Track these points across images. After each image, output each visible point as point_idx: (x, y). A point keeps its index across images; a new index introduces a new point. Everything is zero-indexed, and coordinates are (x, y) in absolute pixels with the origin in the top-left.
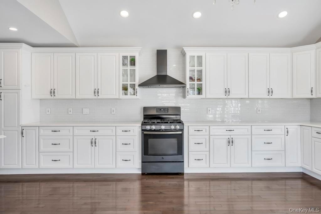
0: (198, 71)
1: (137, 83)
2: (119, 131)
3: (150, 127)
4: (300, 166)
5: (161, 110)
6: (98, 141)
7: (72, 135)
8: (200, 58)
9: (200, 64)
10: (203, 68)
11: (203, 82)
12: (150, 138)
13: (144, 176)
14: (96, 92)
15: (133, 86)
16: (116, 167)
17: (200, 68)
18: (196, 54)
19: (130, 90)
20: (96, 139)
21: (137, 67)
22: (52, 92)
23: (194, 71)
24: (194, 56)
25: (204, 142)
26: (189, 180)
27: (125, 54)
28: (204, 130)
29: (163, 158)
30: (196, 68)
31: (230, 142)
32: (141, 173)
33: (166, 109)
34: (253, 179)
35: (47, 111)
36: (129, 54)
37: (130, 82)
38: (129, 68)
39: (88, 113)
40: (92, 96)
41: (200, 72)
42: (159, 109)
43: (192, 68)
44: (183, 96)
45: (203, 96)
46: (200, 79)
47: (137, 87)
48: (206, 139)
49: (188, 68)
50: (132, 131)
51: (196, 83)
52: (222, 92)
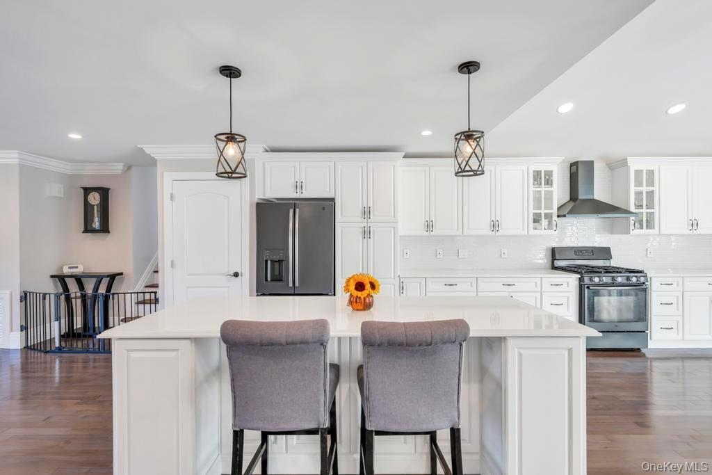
0: (648, 193)
1: (555, 211)
3: (600, 280)
5: (581, 251)
8: (651, 173)
9: (651, 182)
10: (656, 189)
11: (656, 210)
14: (495, 226)
15: (548, 216)
17: (650, 189)
18: (645, 167)
19: (544, 222)
21: (555, 187)
22: (429, 226)
23: (641, 193)
24: (642, 171)
25: (674, 300)
26: (652, 360)
27: (538, 169)
28: (675, 284)
30: (645, 189)
33: (591, 251)
35: (405, 253)
36: (543, 168)
37: (545, 209)
38: (543, 188)
40: (488, 231)
41: (651, 194)
42: (578, 250)
43: (639, 189)
44: (612, 231)
45: (656, 231)
46: (651, 205)
47: (555, 218)
48: (678, 297)
49: (633, 189)
50: (565, 285)
51: (645, 211)
52: (686, 224)
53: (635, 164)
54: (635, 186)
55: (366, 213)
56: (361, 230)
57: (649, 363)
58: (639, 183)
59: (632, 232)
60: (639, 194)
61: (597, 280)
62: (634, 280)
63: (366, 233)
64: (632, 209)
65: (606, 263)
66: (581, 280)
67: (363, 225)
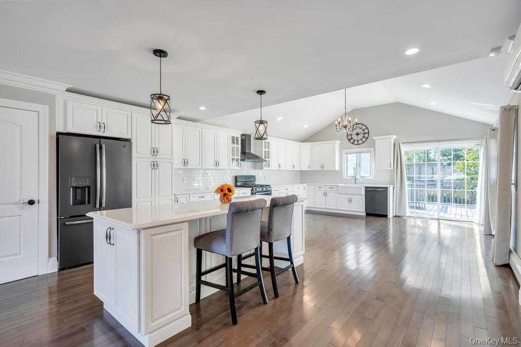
0: (268, 152)
5: (247, 177)
9: (268, 147)
10: (270, 150)
11: (270, 159)
14: (217, 164)
15: (237, 160)
17: (268, 150)
19: (236, 163)
22: (185, 163)
24: (266, 142)
36: (235, 135)
37: (236, 156)
38: (236, 146)
44: (255, 168)
45: (270, 168)
47: (240, 161)
49: (264, 150)
50: (247, 193)
51: (267, 159)
52: (277, 166)
55: (155, 152)
56: (150, 163)
58: (265, 148)
59: (264, 169)
60: (265, 152)
62: (265, 189)
63: (155, 166)
64: (263, 158)
66: (252, 190)
67: (152, 160)
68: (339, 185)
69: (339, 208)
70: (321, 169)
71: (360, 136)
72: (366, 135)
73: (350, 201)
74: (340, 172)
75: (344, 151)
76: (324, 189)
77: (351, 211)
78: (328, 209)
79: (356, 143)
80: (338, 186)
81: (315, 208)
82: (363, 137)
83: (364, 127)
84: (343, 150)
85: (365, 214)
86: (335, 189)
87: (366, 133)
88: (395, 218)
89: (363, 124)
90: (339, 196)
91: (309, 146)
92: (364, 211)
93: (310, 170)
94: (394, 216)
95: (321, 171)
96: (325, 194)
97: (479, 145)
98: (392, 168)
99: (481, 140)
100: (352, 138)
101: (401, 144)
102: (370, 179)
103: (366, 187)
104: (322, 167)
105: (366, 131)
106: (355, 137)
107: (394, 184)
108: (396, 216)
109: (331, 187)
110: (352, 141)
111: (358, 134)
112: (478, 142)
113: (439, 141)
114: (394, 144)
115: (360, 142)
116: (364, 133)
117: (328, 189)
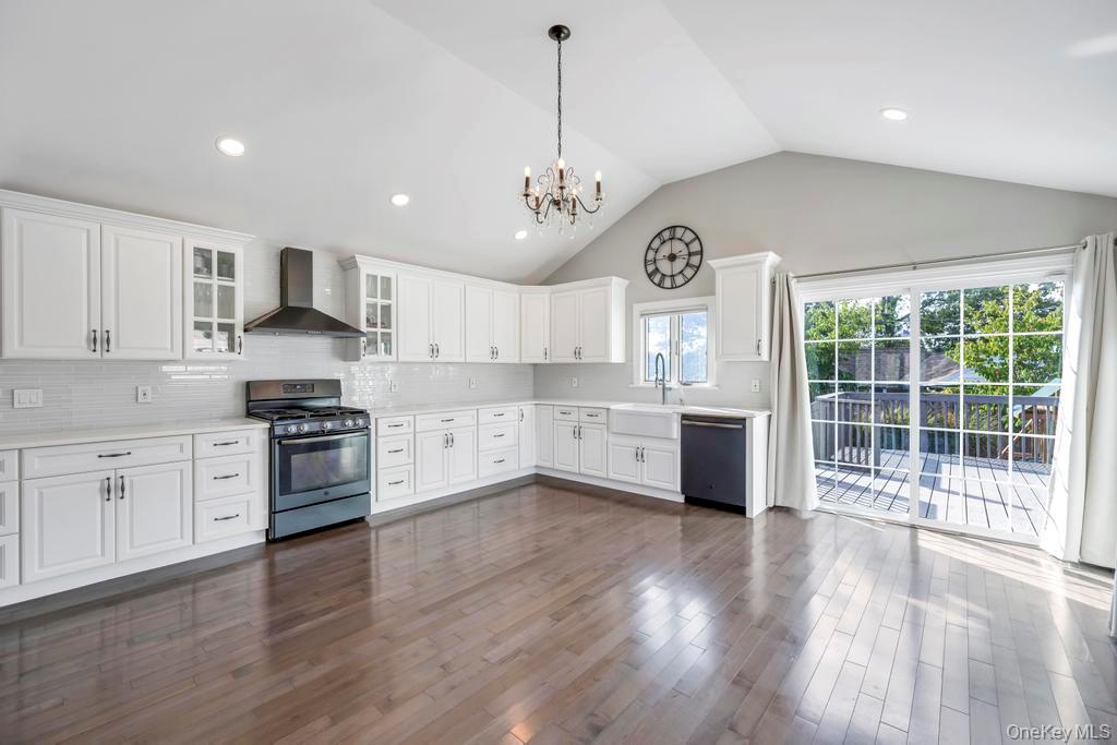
0: (383, 307)
1: (239, 320)
2: (204, 447)
3: (299, 429)
4: (534, 464)
5: (295, 386)
6: (132, 482)
7: (17, 477)
8: (387, 281)
9: (387, 294)
10: (392, 302)
11: (393, 330)
12: (296, 453)
13: (273, 546)
14: (100, 341)
15: (227, 329)
16: (194, 542)
17: (386, 302)
18: (380, 273)
19: (218, 339)
20: (122, 477)
21: (240, 283)
23: (375, 305)
24: (376, 277)
25: (405, 447)
26: (378, 528)
27: (204, 245)
28: (406, 424)
29: (326, 493)
30: (380, 302)
31: (449, 441)
32: (264, 540)
33: (309, 385)
34: (479, 499)
36: (214, 247)
37: (219, 317)
38: (216, 281)
39: (40, 405)
40: (82, 351)
41: (386, 309)
42: (290, 385)
43: (373, 300)
45: (393, 358)
46: (386, 324)
47: (239, 332)
48: (409, 440)
49: (364, 300)
50: (242, 442)
51: (379, 330)
52: (426, 349)
53: (367, 267)
54: (368, 296)
57: (373, 535)
58: (372, 294)
59: (364, 359)
60: (372, 307)
61: (293, 429)
62: (351, 424)
64: (364, 327)
65: (333, 402)
66: (271, 430)
68: (615, 406)
69: (612, 475)
70: (573, 360)
71: (679, 264)
72: (695, 260)
73: (639, 455)
74: (626, 369)
75: (638, 308)
76: (574, 417)
77: (642, 486)
78: (585, 475)
79: (668, 283)
80: (608, 409)
81: (553, 469)
82: (688, 265)
83: (689, 236)
84: (635, 306)
85: (681, 499)
86: (602, 418)
87: (696, 253)
88: (772, 514)
89: (686, 228)
90: (612, 439)
91: (547, 296)
92: (679, 490)
93: (548, 361)
94: (770, 509)
95: (574, 364)
96: (577, 433)
97: (1061, 273)
98: (765, 357)
99: (1069, 257)
100: (657, 270)
101: (793, 283)
102: (705, 390)
103: (685, 417)
104: (577, 353)
105: (695, 247)
106: (665, 267)
107: (769, 407)
108: (775, 509)
109: (590, 411)
110: (657, 278)
111: (672, 258)
112: (1060, 262)
113: (915, 266)
114: (773, 283)
115: (679, 280)
116: (690, 254)
117: (584, 418)
